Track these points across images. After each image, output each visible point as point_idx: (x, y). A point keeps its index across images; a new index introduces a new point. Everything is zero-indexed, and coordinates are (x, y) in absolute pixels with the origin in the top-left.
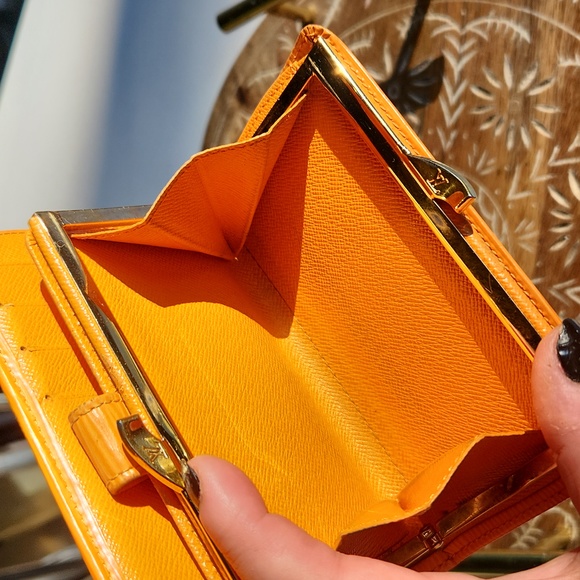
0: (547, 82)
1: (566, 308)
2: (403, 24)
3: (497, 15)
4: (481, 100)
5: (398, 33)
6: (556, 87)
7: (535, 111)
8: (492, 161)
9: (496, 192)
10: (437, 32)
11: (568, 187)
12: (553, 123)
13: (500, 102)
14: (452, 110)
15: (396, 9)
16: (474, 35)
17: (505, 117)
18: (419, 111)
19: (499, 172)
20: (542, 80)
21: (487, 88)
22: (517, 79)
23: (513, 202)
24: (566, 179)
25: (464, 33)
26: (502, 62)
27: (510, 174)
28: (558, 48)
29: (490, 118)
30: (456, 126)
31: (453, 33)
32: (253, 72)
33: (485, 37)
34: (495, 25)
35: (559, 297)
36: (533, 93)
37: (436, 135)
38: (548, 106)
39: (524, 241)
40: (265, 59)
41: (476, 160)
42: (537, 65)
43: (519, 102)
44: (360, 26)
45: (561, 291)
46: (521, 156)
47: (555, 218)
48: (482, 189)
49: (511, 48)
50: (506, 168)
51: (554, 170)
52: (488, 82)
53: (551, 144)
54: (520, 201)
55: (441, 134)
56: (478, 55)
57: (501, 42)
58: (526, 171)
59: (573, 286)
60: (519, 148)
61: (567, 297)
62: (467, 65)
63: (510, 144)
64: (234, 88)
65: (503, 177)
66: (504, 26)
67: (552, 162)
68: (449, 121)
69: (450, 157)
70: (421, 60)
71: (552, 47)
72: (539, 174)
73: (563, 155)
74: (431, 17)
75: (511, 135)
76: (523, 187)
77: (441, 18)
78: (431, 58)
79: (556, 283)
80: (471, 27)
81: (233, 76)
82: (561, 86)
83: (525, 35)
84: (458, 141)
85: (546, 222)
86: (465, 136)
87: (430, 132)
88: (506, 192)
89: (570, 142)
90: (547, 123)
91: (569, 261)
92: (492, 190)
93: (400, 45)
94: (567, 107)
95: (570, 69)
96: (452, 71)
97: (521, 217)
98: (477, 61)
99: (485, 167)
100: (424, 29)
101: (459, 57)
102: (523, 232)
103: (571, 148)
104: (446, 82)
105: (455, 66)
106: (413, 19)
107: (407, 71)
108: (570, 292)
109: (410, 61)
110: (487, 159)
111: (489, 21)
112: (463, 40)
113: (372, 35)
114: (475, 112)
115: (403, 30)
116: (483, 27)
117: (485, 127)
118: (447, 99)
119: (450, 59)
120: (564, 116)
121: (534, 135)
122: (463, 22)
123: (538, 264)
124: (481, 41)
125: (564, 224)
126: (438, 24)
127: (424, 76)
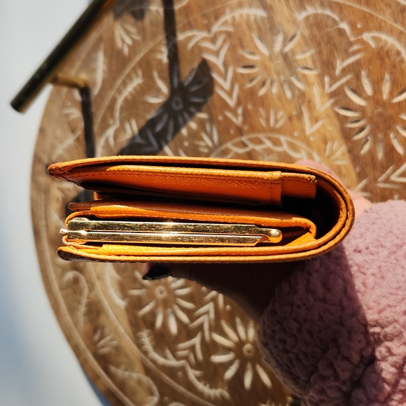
0: (294, 37)
1: (398, 191)
2: (161, 52)
3: (232, 10)
4: (249, 75)
5: (160, 61)
6: (303, 36)
7: (295, 61)
8: (280, 114)
9: (296, 134)
10: (191, 45)
11: (351, 101)
12: (314, 62)
13: (265, 68)
14: (230, 93)
15: (151, 45)
16: (221, 32)
17: (275, 77)
18: (204, 108)
19: (290, 119)
20: (290, 36)
21: (250, 64)
22: (270, 46)
23: (313, 134)
24: (346, 96)
25: (212, 35)
26: (252, 40)
27: (300, 116)
28: (291, 9)
29: (263, 84)
30: (239, 103)
31: (204, 39)
32: (53, 148)
33: (230, 29)
34: (234, 19)
35: (387, 186)
36: (287, 49)
37: (226, 118)
38: (304, 52)
39: (337, 159)
40: (59, 133)
41: (268, 120)
42: (280, 28)
43: (280, 61)
44: (128, 70)
45: (387, 181)
46: (302, 97)
47: (352, 129)
48: (283, 139)
49: (254, 26)
50: (294, 113)
51: (332, 95)
52: (248, 59)
53: (321, 77)
54: (318, 131)
55: (229, 115)
56: (231, 44)
57: (244, 27)
58: (311, 107)
59: (394, 171)
60: (297, 93)
61: (394, 183)
62: (226, 56)
63: (289, 94)
64: (41, 168)
65: (295, 120)
66: (241, 16)
67: (328, 90)
68: (232, 102)
69: (246, 128)
70: (187, 71)
71: (286, 10)
72: (323, 104)
73: (334, 80)
74: (181, 37)
75: (286, 87)
76: (315, 120)
77: (189, 34)
78: (196, 65)
79: (379, 177)
80: (216, 28)
81: (37, 159)
82: (307, 33)
83: (261, 13)
84: (246, 114)
85: (347, 135)
86: (250, 107)
87: (220, 118)
88: (303, 130)
89: (334, 68)
90: (310, 64)
91: (380, 155)
92: (291, 135)
93: (166, 68)
94: (319, 45)
95: (307, 18)
96: (215, 66)
97: (325, 142)
98: (232, 49)
99: (277, 121)
100: (180, 48)
101: (217, 53)
102: (332, 153)
103: (338, 72)
104: (215, 76)
105: (217, 61)
106: (168, 45)
107: (181, 84)
108: (394, 178)
109: (179, 75)
110: (276, 114)
111: (228, 17)
112: (213, 40)
113: (140, 72)
114: (249, 86)
115: (164, 57)
116: (225, 23)
117: (262, 92)
118: (222, 88)
119: (210, 58)
120: (320, 52)
121: (304, 79)
122: (208, 28)
123: (357, 170)
124: (228, 34)
125: (362, 129)
126: (190, 38)
127: (196, 80)
